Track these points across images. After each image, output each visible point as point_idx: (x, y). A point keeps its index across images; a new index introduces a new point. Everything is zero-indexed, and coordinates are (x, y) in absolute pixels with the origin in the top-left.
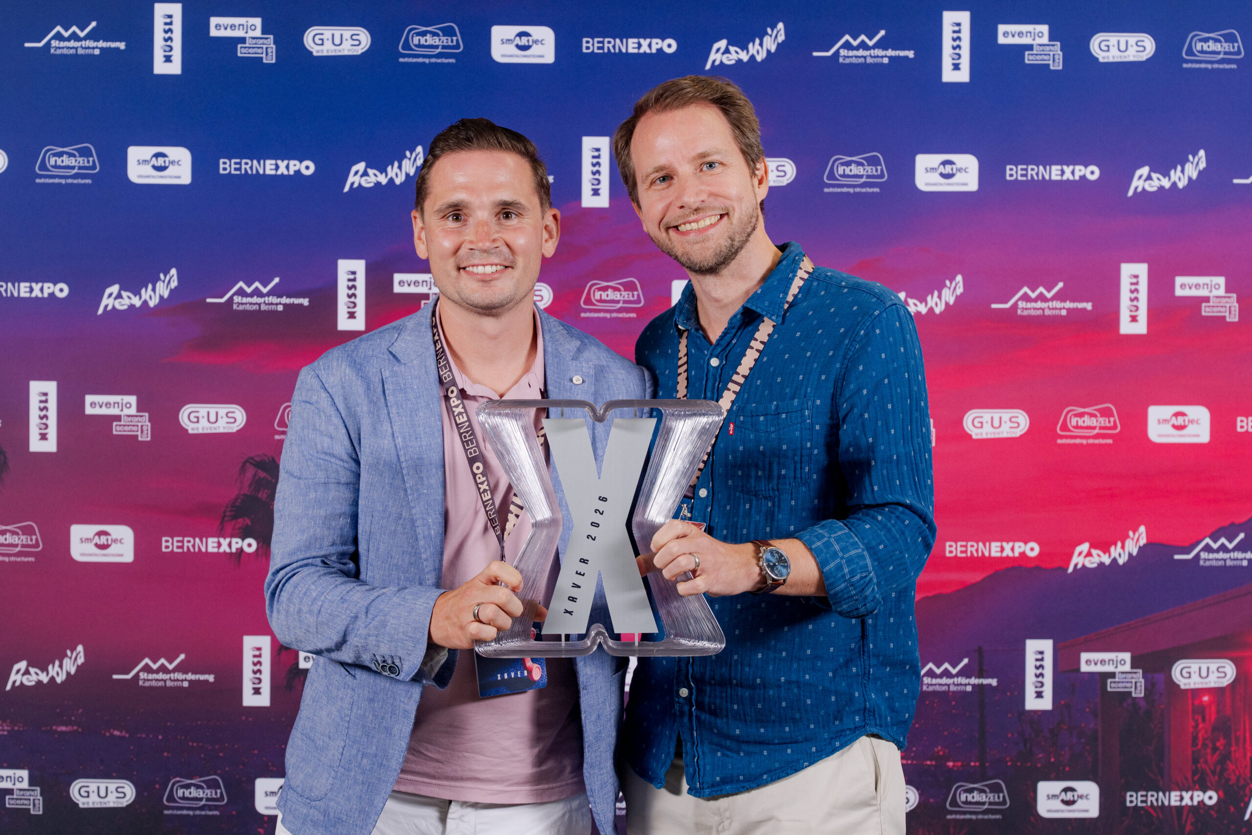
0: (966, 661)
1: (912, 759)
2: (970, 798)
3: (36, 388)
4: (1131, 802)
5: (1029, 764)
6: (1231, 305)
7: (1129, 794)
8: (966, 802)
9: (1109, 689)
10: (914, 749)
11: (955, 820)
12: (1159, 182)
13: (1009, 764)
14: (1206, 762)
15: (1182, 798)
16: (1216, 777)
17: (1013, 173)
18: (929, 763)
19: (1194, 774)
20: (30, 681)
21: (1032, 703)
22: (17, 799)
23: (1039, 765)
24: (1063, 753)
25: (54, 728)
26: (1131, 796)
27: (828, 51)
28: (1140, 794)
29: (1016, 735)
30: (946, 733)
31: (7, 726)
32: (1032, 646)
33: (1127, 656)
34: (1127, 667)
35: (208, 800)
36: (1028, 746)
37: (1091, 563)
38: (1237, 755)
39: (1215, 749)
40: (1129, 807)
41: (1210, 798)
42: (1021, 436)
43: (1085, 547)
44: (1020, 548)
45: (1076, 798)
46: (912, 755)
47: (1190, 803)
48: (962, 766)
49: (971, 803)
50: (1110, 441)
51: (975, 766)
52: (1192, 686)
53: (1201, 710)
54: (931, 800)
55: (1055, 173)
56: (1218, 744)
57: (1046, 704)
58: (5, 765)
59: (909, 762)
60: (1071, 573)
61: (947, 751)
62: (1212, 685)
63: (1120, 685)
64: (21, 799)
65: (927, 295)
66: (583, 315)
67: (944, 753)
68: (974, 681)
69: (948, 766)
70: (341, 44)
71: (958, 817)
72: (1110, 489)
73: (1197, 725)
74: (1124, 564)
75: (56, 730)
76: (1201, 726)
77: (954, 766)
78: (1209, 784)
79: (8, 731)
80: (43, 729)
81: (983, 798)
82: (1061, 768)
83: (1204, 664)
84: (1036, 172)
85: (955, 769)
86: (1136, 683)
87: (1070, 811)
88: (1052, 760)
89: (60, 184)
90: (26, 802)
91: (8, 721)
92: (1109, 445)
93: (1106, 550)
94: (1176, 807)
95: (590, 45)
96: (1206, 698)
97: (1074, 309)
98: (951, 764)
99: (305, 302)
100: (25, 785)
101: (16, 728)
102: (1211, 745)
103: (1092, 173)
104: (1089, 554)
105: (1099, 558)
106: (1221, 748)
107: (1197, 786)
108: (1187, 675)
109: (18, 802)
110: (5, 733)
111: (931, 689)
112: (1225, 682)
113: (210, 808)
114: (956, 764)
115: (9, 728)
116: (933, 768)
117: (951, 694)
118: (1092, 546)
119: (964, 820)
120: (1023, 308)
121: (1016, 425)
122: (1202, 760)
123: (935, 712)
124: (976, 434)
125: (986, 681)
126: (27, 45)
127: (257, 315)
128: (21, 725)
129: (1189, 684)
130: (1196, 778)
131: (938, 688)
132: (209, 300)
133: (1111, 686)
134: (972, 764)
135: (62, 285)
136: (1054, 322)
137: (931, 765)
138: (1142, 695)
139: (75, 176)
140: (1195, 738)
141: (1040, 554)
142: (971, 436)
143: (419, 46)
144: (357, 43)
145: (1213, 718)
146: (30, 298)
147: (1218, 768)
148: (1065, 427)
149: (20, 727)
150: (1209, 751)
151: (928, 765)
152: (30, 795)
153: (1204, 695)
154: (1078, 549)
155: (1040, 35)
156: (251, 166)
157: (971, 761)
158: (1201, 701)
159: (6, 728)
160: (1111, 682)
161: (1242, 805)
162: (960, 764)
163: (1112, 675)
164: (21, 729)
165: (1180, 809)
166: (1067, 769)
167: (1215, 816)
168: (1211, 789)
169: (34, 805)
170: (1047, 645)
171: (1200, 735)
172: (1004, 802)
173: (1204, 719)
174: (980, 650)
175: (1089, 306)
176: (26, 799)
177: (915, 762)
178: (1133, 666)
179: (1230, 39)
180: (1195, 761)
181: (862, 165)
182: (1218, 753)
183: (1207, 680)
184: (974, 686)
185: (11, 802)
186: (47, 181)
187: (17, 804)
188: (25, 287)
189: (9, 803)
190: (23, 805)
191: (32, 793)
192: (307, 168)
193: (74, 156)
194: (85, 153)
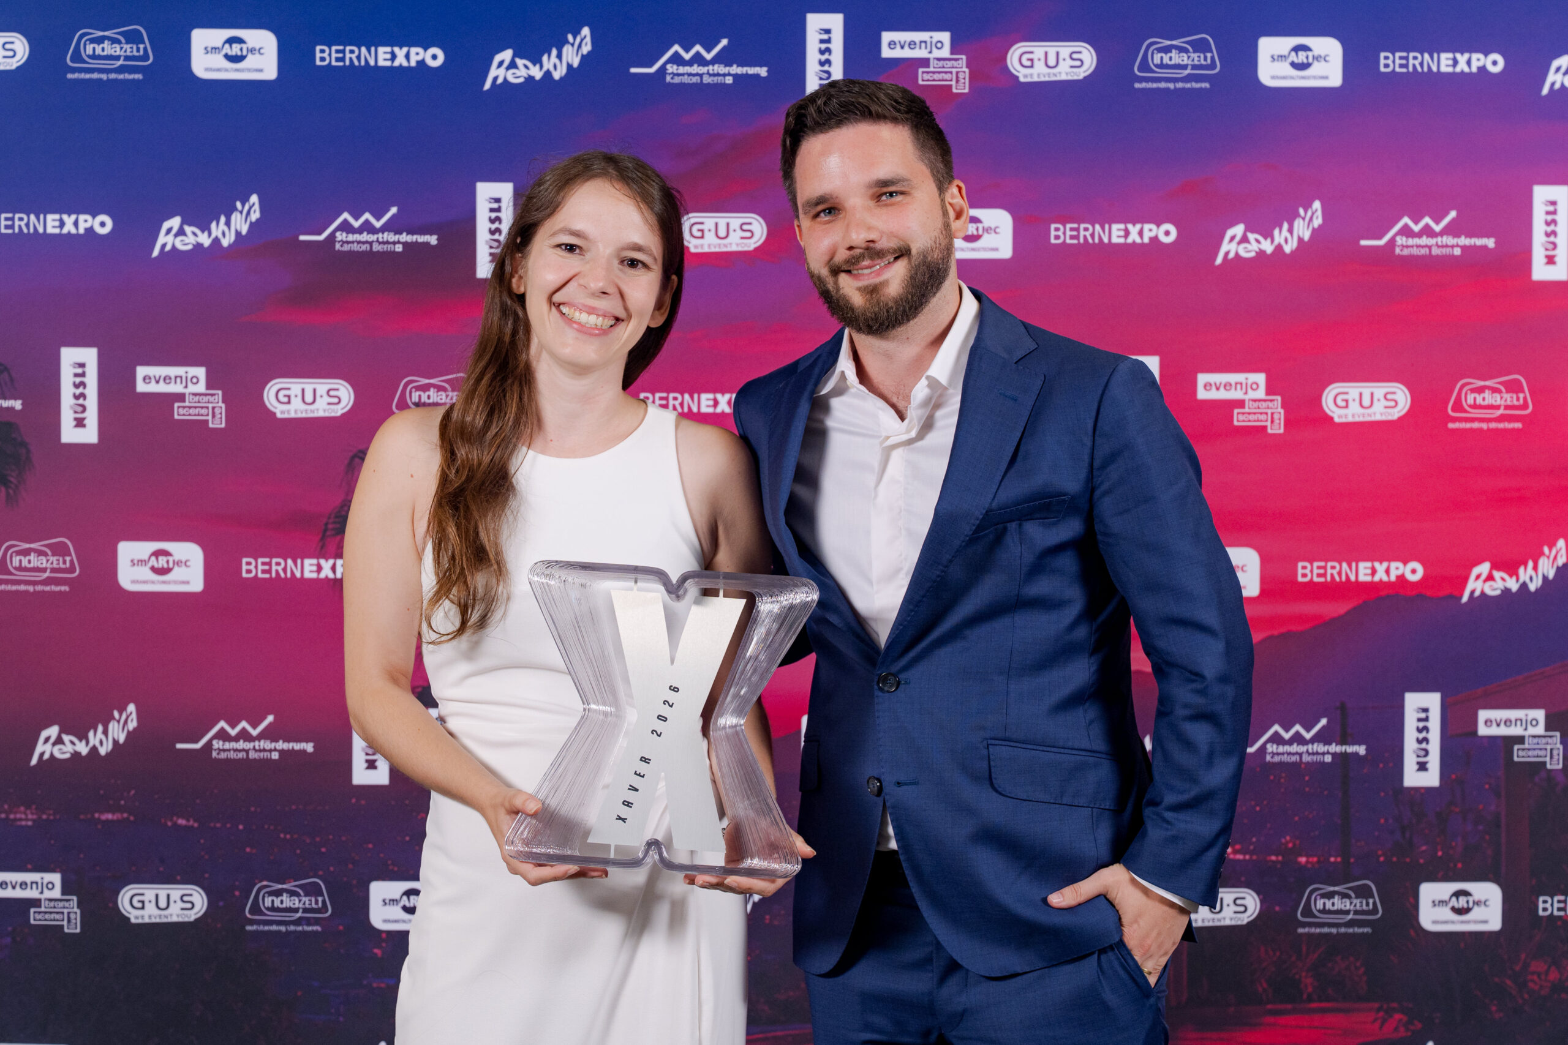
0: (1324, 722)
1: (1251, 853)
2: (1329, 906)
3: (69, 356)
4: (1545, 909)
5: (1408, 860)
7: (1541, 899)
8: (1324, 911)
9: (1516, 759)
10: (1254, 840)
11: (1309, 935)
13: (1382, 859)
17: (1389, 62)
18: (1273, 858)
20: (63, 752)
21: (1412, 778)
22: (46, 913)
23: (1421, 861)
24: (1454, 844)
25: (97, 815)
26: (1545, 902)
28: (1556, 899)
29: (1391, 821)
30: (1296, 818)
31: (32, 814)
32: (1413, 701)
33: (1540, 714)
34: (1540, 730)
35: (305, 910)
36: (1408, 835)
37: (1493, 589)
40: (1542, 917)
42: (1400, 419)
43: (1484, 568)
44: (1397, 569)
45: (1471, 905)
46: (1252, 847)
48: (1319, 862)
49: (1330, 912)
50: (1518, 425)
51: (1335, 863)
54: (1277, 908)
55: (1444, 62)
57: (1431, 778)
58: (29, 866)
59: (1247, 857)
60: (1466, 603)
61: (1298, 842)
63: (1531, 753)
64: (51, 913)
65: (1274, 228)
67: (1294, 845)
68: (1334, 748)
69: (1300, 863)
71: (1313, 930)
72: (1519, 490)
74: (1537, 590)
75: (99, 819)
77: (1307, 862)
79: (34, 821)
80: (82, 817)
81: (1346, 905)
82: (1452, 865)
84: (1418, 61)
85: (1309, 866)
86: (1552, 750)
87: (1463, 922)
88: (1440, 854)
89: (101, 80)
90: (58, 917)
91: (34, 807)
92: (1518, 430)
93: (1513, 572)
97: (1470, 247)
98: (1303, 860)
99: (433, 240)
100: (56, 893)
101: (44, 817)
103: (1495, 62)
104: (1490, 578)
105: (1504, 583)
109: (47, 916)
110: (30, 823)
111: (1277, 759)
113: (309, 921)
114: (1311, 860)
115: (35, 817)
116: (1279, 866)
117: (1303, 766)
118: (1495, 566)
119: (1320, 934)
120: (1403, 246)
121: (1393, 404)
123: (1282, 790)
124: (1339, 415)
125: (1350, 749)
127: (368, 258)
128: (51, 812)
131: (1285, 758)
132: (302, 238)
133: (1519, 755)
134: (1332, 859)
135: (104, 218)
136: (1445, 263)
137: (1277, 862)
138: (1560, 766)
139: (121, 70)
141: (1425, 578)
142: (1332, 418)
146: (60, 235)
148: (1458, 407)
149: (50, 815)
151: (1273, 862)
152: (64, 908)
154: (1476, 571)
156: (356, 55)
157: (1331, 856)
159: (30, 816)
160: (1518, 750)
162: (1315, 859)
163: (1520, 740)
164: (52, 817)
166: (1460, 865)
169: (69, 921)
170: (1433, 701)
172: (1375, 911)
174: (1343, 708)
175: (1490, 243)
176: (57, 913)
177: (1254, 857)
178: (1548, 728)
181: (1186, 51)
184: (1334, 755)
185: (38, 917)
186: (83, 76)
187: (46, 920)
188: (54, 220)
189: (35, 918)
190: (54, 920)
191: (67, 904)
192: (434, 57)
193: (119, 42)
194: (133, 38)
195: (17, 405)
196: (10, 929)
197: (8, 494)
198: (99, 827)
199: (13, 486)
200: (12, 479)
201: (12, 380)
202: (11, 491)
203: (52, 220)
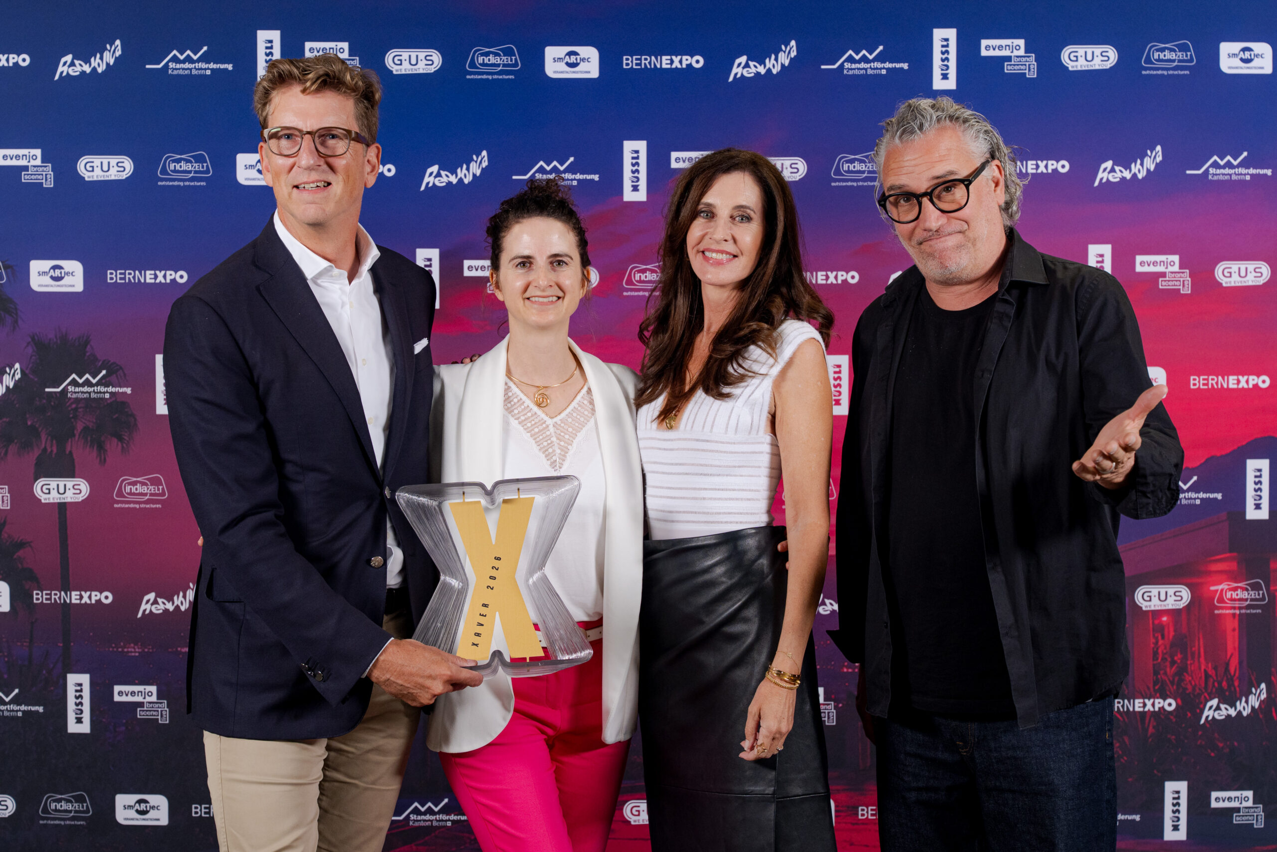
3: (161, 360)
6: (1184, 279)
12: (1121, 174)
14: (1165, 673)
15: (1145, 705)
16: (1175, 687)
19: (1155, 684)
20: (158, 609)
22: (147, 711)
25: (179, 649)
27: (834, 64)
31: (138, 648)
38: (1192, 668)
39: (1173, 662)
41: (1170, 705)
47: (1152, 709)
52: (1153, 608)
53: (1160, 629)
56: (1176, 658)
58: (137, 682)
62: (1170, 607)
64: (150, 711)
66: (625, 294)
70: (416, 64)
73: (1157, 642)
75: (181, 651)
76: (1161, 642)
78: (1168, 693)
79: (139, 652)
80: (170, 650)
83: (1163, 589)
89: (179, 186)
90: (155, 713)
91: (139, 644)
94: (1139, 712)
95: (629, 62)
96: (1165, 619)
100: (154, 698)
101: (146, 650)
102: (1169, 659)
106: (1179, 661)
107: (1158, 695)
108: (1148, 599)
109: (148, 713)
110: (137, 654)
112: (1181, 605)
115: (140, 650)
122: (1162, 672)
126: (148, 66)
128: (150, 647)
129: (1150, 606)
130: (1157, 687)
135: (181, 273)
140: (1155, 653)
143: (483, 64)
144: (430, 63)
145: (1172, 634)
147: (1176, 679)
149: (149, 649)
150: (1168, 664)
152: (159, 708)
153: (1163, 617)
155: (1018, 48)
158: (1161, 621)
159: (137, 650)
161: (1198, 711)
164: (151, 651)
165: (1143, 714)
167: (1174, 720)
168: (1170, 698)
169: (162, 716)
171: (1160, 651)
173: (1163, 637)
176: (154, 711)
179: (1183, 48)
180: (1156, 673)
181: (863, 163)
182: (1176, 665)
183: (1165, 603)
185: (142, 713)
186: (168, 183)
187: (147, 715)
188: (151, 274)
189: (140, 714)
190: (152, 715)
191: (160, 705)
192: (389, 170)
193: (191, 162)
194: (199, 159)
195: (129, 391)
196: (124, 721)
197: (123, 447)
198: (181, 656)
199: (126, 442)
200: (126, 438)
201: (125, 375)
202: (125, 445)
203: (149, 274)
